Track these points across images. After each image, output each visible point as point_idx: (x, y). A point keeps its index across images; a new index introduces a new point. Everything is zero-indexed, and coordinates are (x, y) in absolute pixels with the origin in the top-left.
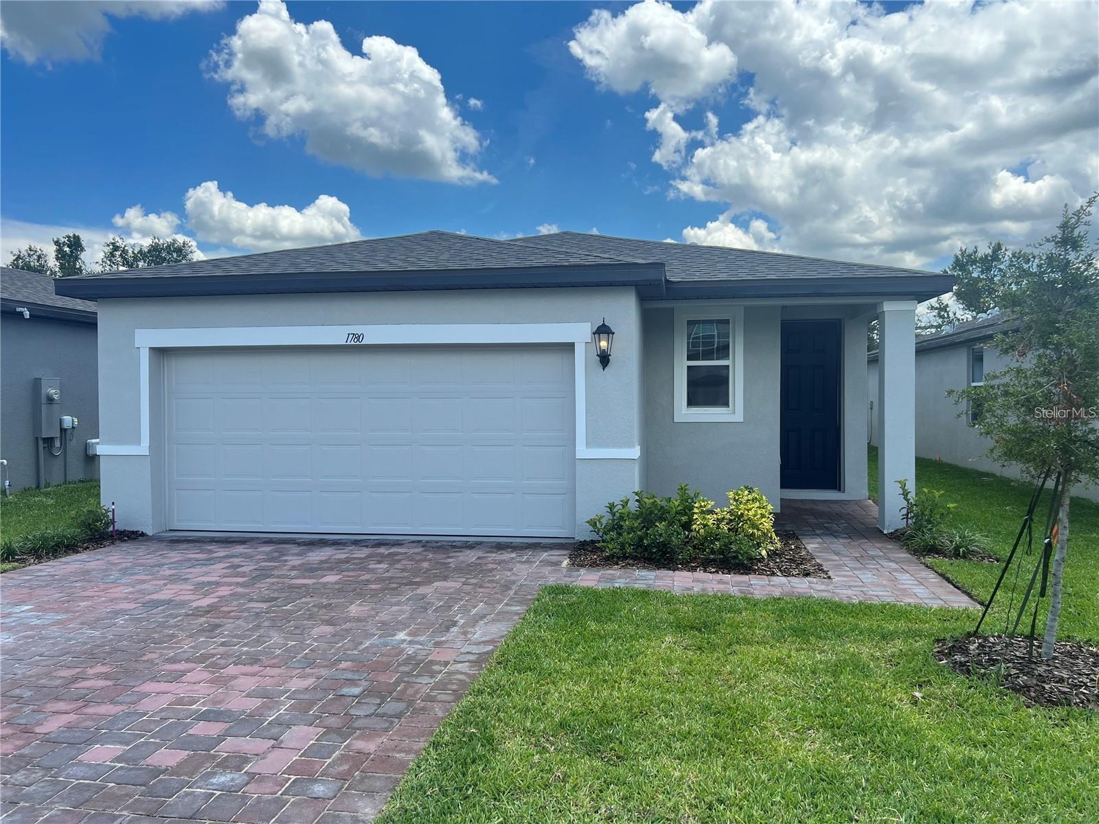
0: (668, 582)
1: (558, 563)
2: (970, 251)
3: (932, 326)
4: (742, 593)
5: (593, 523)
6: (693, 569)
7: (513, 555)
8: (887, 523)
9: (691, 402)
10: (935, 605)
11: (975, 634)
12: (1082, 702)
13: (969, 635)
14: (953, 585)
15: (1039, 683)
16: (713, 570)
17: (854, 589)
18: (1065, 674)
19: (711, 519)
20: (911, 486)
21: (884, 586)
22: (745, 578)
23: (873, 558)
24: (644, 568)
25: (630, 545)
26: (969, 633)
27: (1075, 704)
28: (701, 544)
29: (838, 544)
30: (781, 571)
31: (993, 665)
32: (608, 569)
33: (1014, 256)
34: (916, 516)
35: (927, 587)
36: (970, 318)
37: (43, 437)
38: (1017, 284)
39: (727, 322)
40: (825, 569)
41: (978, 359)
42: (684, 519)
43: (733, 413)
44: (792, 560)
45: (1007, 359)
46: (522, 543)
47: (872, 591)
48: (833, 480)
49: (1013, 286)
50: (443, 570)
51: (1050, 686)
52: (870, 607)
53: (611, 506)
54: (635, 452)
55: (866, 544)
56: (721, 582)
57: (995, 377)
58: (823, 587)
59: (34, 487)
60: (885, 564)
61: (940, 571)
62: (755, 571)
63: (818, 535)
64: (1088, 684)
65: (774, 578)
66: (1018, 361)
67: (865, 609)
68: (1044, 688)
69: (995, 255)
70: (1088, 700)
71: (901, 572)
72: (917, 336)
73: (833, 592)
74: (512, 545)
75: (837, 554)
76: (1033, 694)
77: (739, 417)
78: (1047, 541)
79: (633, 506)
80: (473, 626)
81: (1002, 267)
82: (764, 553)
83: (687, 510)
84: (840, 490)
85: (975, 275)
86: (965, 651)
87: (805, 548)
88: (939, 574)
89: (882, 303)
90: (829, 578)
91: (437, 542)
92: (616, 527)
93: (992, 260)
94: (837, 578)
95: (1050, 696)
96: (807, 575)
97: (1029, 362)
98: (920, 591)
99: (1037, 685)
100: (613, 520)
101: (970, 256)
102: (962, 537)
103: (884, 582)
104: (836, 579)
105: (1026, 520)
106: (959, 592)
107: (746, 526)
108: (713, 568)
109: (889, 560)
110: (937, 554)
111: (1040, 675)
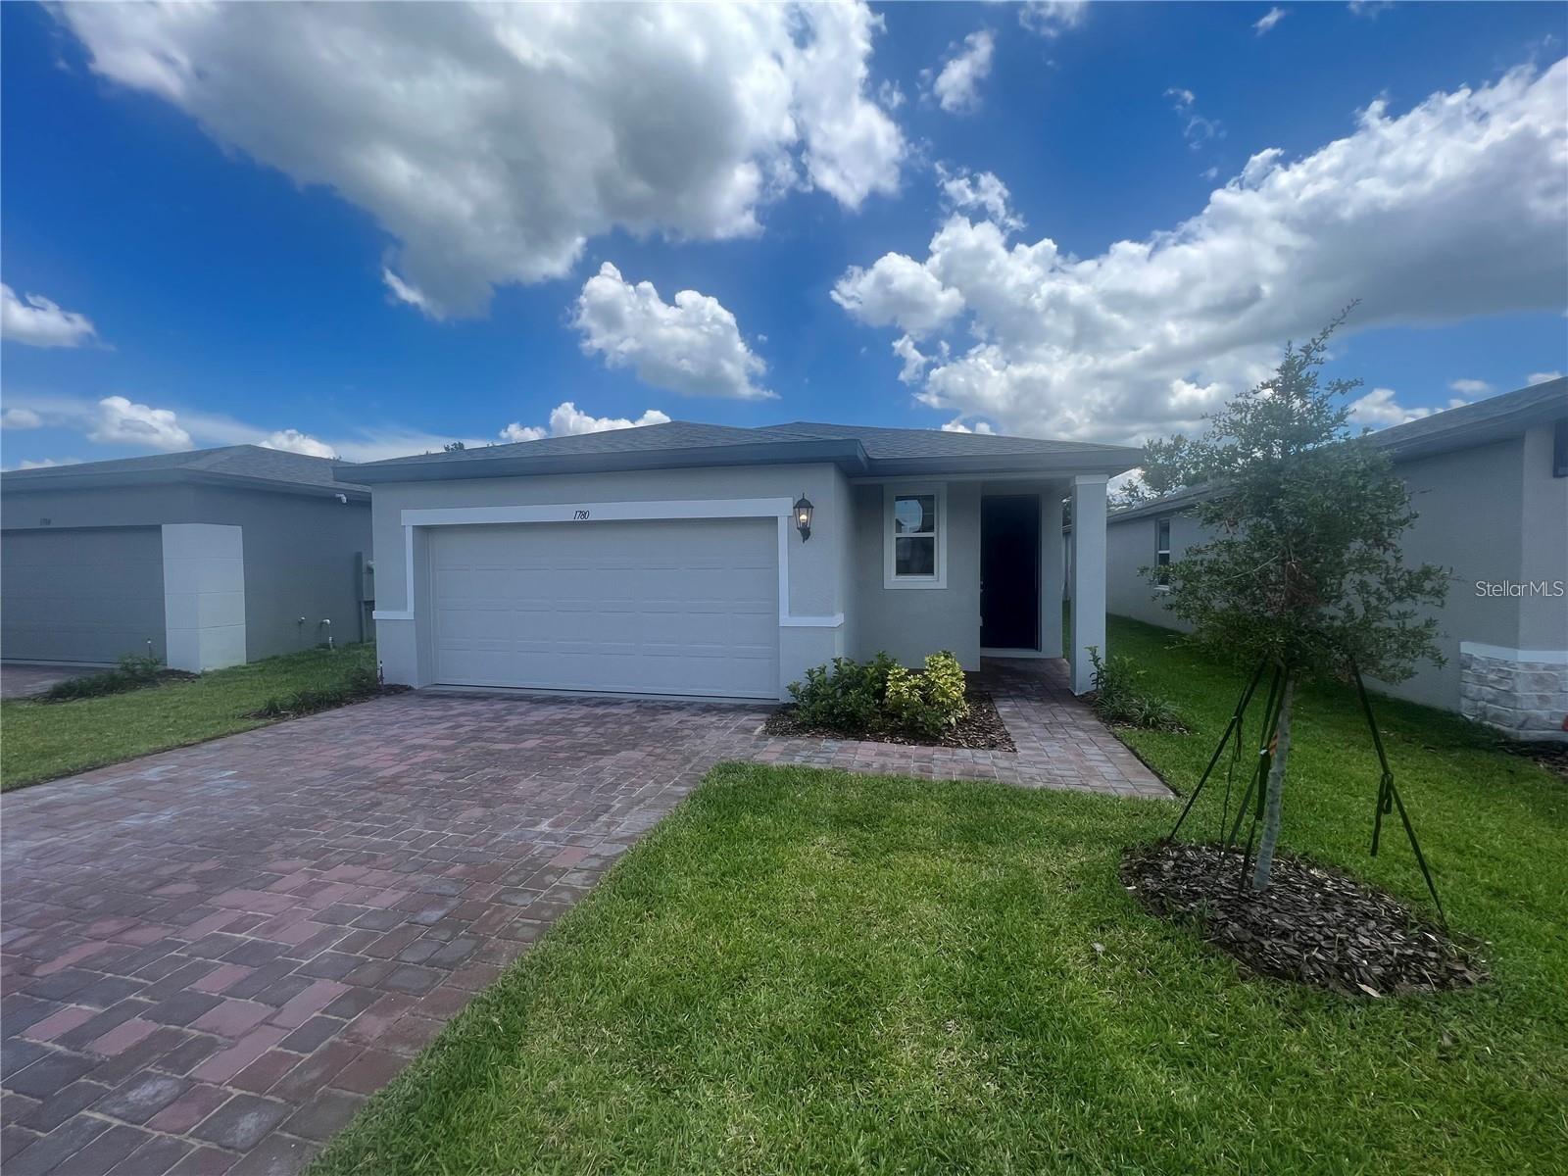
0: (849, 756)
1: (749, 731)
2: (1156, 442)
3: (1124, 504)
4: (922, 770)
5: (793, 689)
6: (880, 740)
7: (714, 719)
8: (1077, 686)
9: (899, 572)
10: (1123, 791)
11: (1168, 842)
12: (1319, 977)
13: (1162, 842)
14: (1142, 762)
15: (1255, 937)
16: (900, 740)
17: (1039, 766)
18: (1287, 923)
19: (904, 686)
20: (1101, 653)
21: (1071, 762)
22: (929, 750)
23: (1061, 725)
24: (833, 737)
25: (821, 713)
26: (1161, 840)
27: (1308, 977)
28: (894, 714)
29: (1029, 708)
30: (967, 740)
31: (1194, 900)
32: (796, 739)
33: (1192, 444)
34: (1106, 681)
35: (1115, 765)
36: (1155, 496)
37: (366, 599)
38: (1195, 469)
39: (931, 498)
40: (1013, 740)
41: (1165, 530)
42: (878, 686)
43: (937, 581)
44: (980, 729)
45: (1212, 528)
46: (730, 705)
47: (1058, 769)
48: (1030, 639)
49: (1191, 469)
50: (638, 736)
51: (1269, 942)
52: (1052, 795)
53: (810, 673)
54: (839, 619)
55: (1057, 708)
56: (903, 756)
57: (1199, 552)
58: (1006, 764)
59: (358, 640)
60: (1074, 733)
61: (1129, 744)
62: (940, 742)
63: (1011, 697)
64: (1323, 943)
65: (959, 751)
66: (1228, 532)
67: (1045, 800)
68: (1262, 945)
69: (1176, 447)
70: (1327, 974)
71: (1087, 744)
72: (1109, 511)
73: (1017, 771)
74: (722, 706)
75: (1027, 719)
76: (1248, 955)
77: (943, 584)
78: (1263, 752)
79: (831, 671)
80: (624, 815)
81: (1183, 455)
82: (953, 720)
83: (883, 679)
84: (1037, 649)
85: (1160, 461)
86: (1158, 873)
87: (997, 713)
88: (1127, 747)
89: (1074, 478)
90: (1015, 750)
91: (653, 702)
92: (812, 694)
93: (1175, 449)
94: (1023, 752)
95: (1271, 961)
96: (992, 747)
97: (1241, 535)
98: (1107, 769)
99: (1253, 940)
100: (812, 686)
101: (1156, 446)
102: (1153, 706)
103: (1071, 757)
104: (1021, 752)
105: (1234, 721)
106: (1150, 772)
107: (937, 694)
108: (900, 737)
109: (1078, 728)
110: (1127, 722)
111: (1255, 924)
